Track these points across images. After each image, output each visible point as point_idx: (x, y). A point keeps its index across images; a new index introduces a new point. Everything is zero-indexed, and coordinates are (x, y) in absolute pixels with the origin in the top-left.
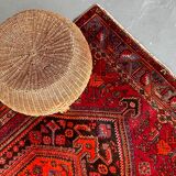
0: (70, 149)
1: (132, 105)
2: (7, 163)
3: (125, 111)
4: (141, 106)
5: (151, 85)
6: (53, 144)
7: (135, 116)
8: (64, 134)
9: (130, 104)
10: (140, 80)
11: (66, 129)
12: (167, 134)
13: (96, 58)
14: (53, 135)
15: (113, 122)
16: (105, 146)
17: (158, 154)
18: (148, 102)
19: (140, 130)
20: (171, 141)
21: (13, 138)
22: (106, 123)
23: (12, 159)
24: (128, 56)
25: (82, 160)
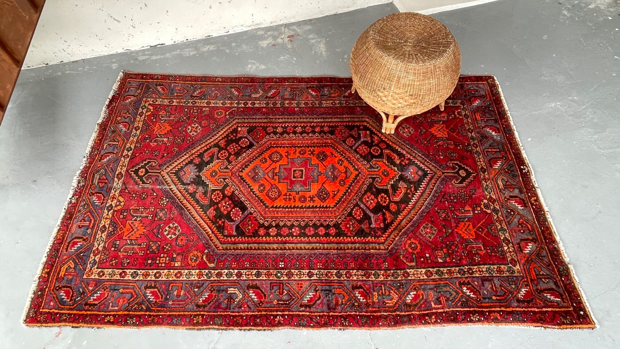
0: (365, 162)
1: (463, 173)
2: (301, 133)
3: (450, 173)
4: (471, 181)
5: (499, 171)
6: (354, 148)
7: (458, 184)
8: (371, 148)
9: (461, 171)
10: (490, 160)
11: (375, 145)
12: (482, 222)
13: (456, 113)
14: (360, 142)
15: (428, 172)
16: (402, 185)
17: (456, 230)
18: (483, 182)
19: (452, 198)
20: (480, 231)
21: (322, 120)
22: (420, 168)
23: (308, 133)
24: (493, 133)
25: (370, 178)
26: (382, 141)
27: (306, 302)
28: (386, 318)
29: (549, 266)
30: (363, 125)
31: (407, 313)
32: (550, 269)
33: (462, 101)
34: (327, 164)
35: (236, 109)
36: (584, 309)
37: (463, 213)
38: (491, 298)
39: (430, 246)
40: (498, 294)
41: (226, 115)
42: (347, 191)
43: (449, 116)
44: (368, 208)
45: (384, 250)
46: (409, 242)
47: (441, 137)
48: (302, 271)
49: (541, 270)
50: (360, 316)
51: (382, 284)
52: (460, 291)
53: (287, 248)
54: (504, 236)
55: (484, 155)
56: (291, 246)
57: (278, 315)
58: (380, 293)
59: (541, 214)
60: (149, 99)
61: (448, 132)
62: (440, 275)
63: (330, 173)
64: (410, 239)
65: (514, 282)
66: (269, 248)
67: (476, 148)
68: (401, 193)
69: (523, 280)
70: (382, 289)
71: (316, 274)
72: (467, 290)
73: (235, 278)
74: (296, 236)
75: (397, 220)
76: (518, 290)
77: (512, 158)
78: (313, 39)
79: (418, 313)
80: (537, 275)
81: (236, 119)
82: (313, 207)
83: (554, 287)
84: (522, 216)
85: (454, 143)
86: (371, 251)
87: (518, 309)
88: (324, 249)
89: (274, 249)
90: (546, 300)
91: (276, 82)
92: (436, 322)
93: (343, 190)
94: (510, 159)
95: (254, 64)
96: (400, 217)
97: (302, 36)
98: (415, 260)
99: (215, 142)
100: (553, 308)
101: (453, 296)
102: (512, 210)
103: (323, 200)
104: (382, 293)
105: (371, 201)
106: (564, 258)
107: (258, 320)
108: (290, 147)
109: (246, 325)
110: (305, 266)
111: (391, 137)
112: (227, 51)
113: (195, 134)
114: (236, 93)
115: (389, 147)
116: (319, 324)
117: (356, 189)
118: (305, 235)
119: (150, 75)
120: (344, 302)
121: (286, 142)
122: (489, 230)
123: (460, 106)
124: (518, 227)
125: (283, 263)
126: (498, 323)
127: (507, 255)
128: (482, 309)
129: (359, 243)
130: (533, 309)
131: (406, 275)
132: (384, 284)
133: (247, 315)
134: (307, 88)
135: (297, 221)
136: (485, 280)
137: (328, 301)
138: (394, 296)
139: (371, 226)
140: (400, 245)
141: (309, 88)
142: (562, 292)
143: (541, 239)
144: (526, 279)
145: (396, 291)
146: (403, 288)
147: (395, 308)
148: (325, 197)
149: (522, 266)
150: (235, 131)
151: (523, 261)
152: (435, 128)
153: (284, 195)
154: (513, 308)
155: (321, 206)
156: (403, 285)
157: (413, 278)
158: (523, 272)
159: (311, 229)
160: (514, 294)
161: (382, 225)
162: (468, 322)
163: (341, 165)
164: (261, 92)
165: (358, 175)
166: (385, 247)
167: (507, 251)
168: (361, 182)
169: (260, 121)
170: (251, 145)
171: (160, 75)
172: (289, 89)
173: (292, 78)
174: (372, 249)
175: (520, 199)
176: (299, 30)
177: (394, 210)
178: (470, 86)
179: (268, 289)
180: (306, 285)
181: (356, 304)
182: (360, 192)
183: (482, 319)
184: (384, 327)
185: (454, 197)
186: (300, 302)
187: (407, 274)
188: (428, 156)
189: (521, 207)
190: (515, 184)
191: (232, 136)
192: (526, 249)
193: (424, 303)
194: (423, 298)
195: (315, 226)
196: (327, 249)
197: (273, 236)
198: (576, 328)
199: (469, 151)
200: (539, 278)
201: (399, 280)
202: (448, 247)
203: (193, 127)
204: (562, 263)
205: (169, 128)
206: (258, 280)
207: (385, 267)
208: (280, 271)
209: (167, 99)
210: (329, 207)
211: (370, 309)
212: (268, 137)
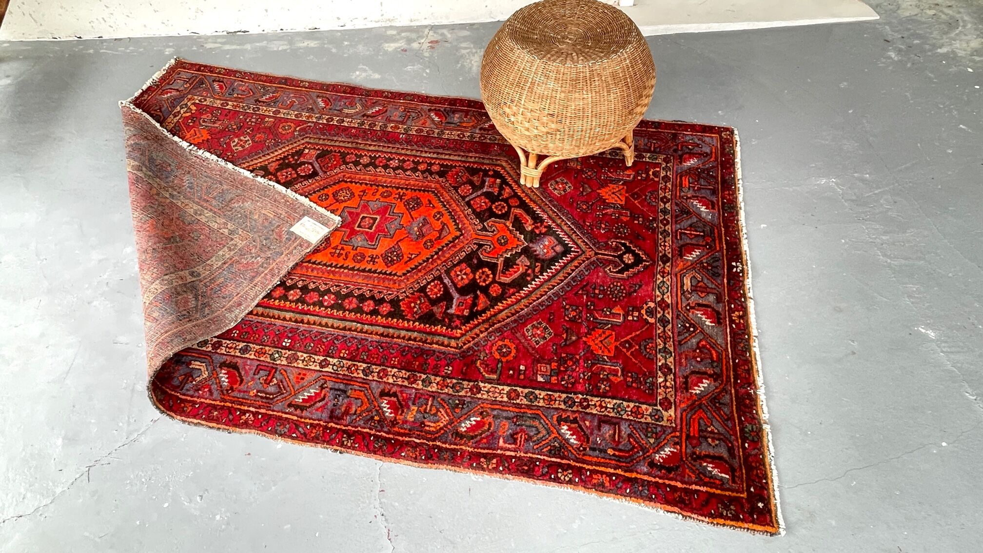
2: (395, 169)
3: (608, 255)
4: (639, 271)
5: (692, 264)
6: (467, 199)
7: (615, 272)
8: (493, 203)
9: (627, 255)
10: (682, 246)
11: (502, 200)
12: (634, 334)
13: (651, 173)
14: (479, 193)
15: (573, 249)
16: (523, 262)
17: (584, 339)
18: (659, 276)
19: (597, 292)
20: (625, 347)
21: (435, 156)
22: (560, 242)
23: (405, 170)
24: (703, 209)
25: (475, 244)
26: (516, 195)
27: (301, 401)
28: (416, 447)
29: (727, 420)
30: (494, 170)
31: (452, 446)
32: (727, 426)
33: (667, 157)
34: (416, 216)
35: (313, 125)
36: (767, 501)
37: (606, 316)
38: (605, 451)
39: (531, 354)
40: (620, 447)
41: (295, 130)
42: (432, 256)
43: (637, 174)
44: (455, 285)
45: (454, 348)
46: (500, 343)
47: (612, 204)
48: (313, 356)
49: (712, 424)
50: (375, 436)
51: (430, 396)
52: (555, 431)
53: (306, 321)
54: (663, 361)
55: (674, 239)
56: (312, 318)
57: (248, 411)
58: (422, 409)
59: (742, 339)
60: (196, 97)
61: (627, 198)
62: (531, 401)
63: (416, 229)
64: (502, 339)
65: (656, 433)
66: (279, 316)
67: (665, 225)
68: (515, 272)
69: (672, 435)
70: (427, 405)
71: (334, 365)
72: (567, 430)
73: (210, 349)
74: (326, 307)
75: (493, 308)
76: (659, 448)
77: (721, 248)
78: (466, 48)
79: (470, 450)
80: (700, 431)
81: (307, 137)
82: (370, 271)
83: (725, 455)
84: (707, 336)
85: (631, 214)
86: (434, 345)
87: (646, 478)
88: (361, 331)
89: (284, 319)
90: (704, 472)
91: (386, 97)
92: (496, 470)
93: (426, 254)
94: (718, 249)
95: (365, 71)
96: (500, 306)
97: (450, 43)
98: (498, 372)
99: (263, 164)
100: (711, 487)
101: (541, 435)
102: (691, 325)
103: (389, 262)
104: (426, 409)
105: (463, 276)
106: (760, 412)
107: (216, 413)
108: (371, 185)
109: (195, 417)
110: (322, 350)
111: (533, 191)
112: (334, 50)
113: (240, 149)
114: (322, 105)
115: (523, 205)
116: (306, 437)
117: (447, 256)
118: (340, 307)
119: (211, 67)
120: (358, 412)
121: (367, 177)
122: (642, 348)
123: (660, 164)
124: (695, 351)
125: (290, 341)
126: (602, 492)
127: (659, 391)
128: (581, 465)
129: (420, 331)
130: (673, 483)
131: (475, 390)
132: (434, 397)
133: (202, 403)
134: (430, 110)
135: (337, 286)
136: (606, 422)
137: (334, 405)
138: (442, 417)
139: (449, 311)
140: (484, 346)
141: (433, 110)
142: (736, 465)
143: (728, 377)
144: (678, 434)
145: (448, 411)
146: (463, 408)
147: (437, 435)
148: (394, 260)
149: (679, 412)
150: (300, 153)
151: (683, 406)
152: (607, 190)
153: (333, 248)
154: (638, 473)
155: (383, 272)
156: (465, 404)
157: (485, 397)
158: (678, 421)
159: (354, 300)
160: (648, 452)
161: (466, 313)
162: (550, 479)
163: (438, 219)
164: (359, 107)
165: (458, 237)
166: (457, 344)
167: (662, 385)
168: (458, 247)
169: (341, 144)
170: (315, 174)
171: (224, 69)
172: (401, 109)
173: (412, 95)
174: (437, 343)
175: (713, 309)
176: (449, 36)
177: (494, 295)
178: (688, 138)
179: (252, 372)
180: (310, 377)
181: (376, 418)
182: (451, 261)
183: (577, 480)
184: (407, 460)
185: (600, 290)
186: (291, 399)
187: (477, 389)
188: (580, 227)
189: (711, 322)
190: (713, 286)
191: (291, 160)
192: (696, 388)
193: (487, 437)
194: (489, 429)
195: (362, 298)
196: (366, 332)
197: (291, 302)
198: (741, 527)
199: (651, 228)
200: (703, 435)
201: (460, 396)
202: (562, 361)
203: (241, 141)
204: (755, 420)
205: (206, 136)
206: (242, 357)
207: (446, 373)
208: (280, 350)
209: (221, 100)
210: (395, 275)
211: (396, 429)
212: (343, 167)
